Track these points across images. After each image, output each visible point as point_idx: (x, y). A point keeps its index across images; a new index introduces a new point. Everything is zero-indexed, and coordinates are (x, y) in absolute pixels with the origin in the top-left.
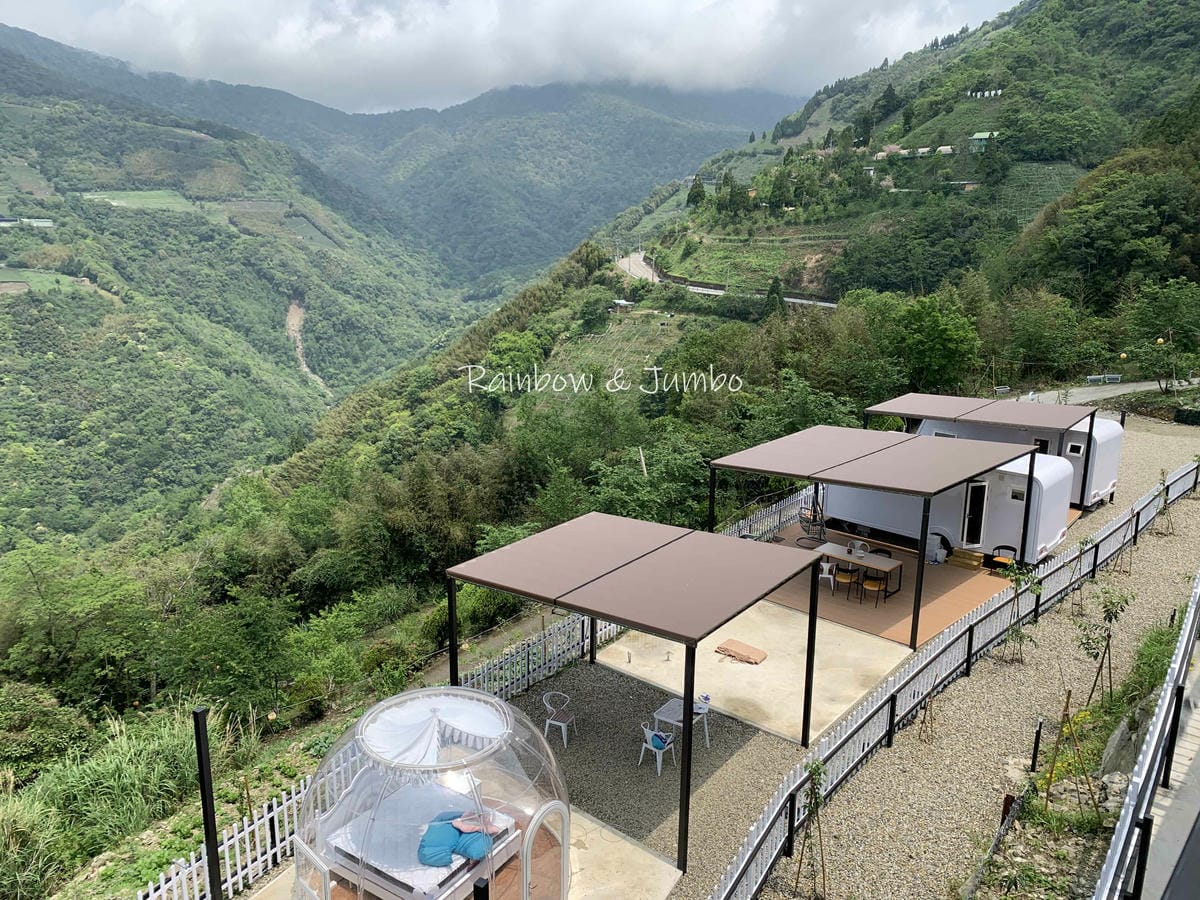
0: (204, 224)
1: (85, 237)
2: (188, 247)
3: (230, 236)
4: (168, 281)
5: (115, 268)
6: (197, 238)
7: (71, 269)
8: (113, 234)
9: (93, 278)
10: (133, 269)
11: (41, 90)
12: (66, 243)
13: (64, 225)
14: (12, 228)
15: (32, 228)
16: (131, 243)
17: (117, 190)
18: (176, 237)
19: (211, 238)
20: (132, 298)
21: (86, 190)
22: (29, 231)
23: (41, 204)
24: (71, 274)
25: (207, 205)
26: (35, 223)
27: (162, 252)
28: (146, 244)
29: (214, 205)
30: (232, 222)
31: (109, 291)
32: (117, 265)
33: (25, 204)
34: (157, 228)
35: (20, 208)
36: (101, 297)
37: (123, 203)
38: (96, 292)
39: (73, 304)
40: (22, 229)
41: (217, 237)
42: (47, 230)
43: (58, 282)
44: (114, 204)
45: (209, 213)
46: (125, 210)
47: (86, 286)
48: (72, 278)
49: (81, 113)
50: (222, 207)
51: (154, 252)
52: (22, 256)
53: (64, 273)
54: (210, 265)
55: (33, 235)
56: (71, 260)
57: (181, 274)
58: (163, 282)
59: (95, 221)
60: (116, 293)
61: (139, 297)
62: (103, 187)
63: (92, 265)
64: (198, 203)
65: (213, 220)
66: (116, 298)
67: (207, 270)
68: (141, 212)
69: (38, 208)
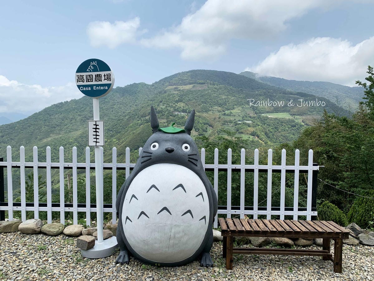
0: (294, 122)
1: (259, 125)
2: (287, 129)
3: (301, 126)
4: (280, 139)
5: (265, 134)
6: (291, 126)
7: (253, 134)
8: (267, 125)
9: (258, 137)
10: (270, 135)
11: (257, 88)
12: (254, 127)
13: (254, 122)
14: (241, 123)
15: (246, 123)
16: (272, 127)
17: (271, 113)
18: (284, 126)
19: (295, 126)
20: (267, 143)
21: (263, 113)
22: (245, 124)
23: (250, 117)
24: (253, 135)
25: (296, 117)
26: (247, 122)
27: (280, 130)
28: (276, 128)
29: (298, 117)
30: (303, 122)
31: (262, 140)
32: (266, 134)
33: (246, 117)
34: (280, 123)
35: (245, 118)
36: (259, 142)
37: (272, 116)
38: (258, 140)
39: (252, 143)
40: (244, 123)
41: (297, 126)
42: (250, 124)
43: (249, 137)
44: (269, 117)
45: (296, 119)
46: (272, 118)
47: (256, 139)
48: (253, 137)
49: (266, 93)
50: (301, 117)
51: (278, 130)
52: (242, 130)
53: (251, 135)
54: (294, 134)
55: (246, 125)
56: (254, 131)
57: (284, 137)
58: (279, 139)
59: (263, 121)
60: (263, 141)
61: (269, 143)
62: (268, 112)
63: (259, 133)
64: (293, 116)
65: (296, 121)
66: (263, 142)
67: (292, 136)
68: (276, 119)
69: (250, 118)
